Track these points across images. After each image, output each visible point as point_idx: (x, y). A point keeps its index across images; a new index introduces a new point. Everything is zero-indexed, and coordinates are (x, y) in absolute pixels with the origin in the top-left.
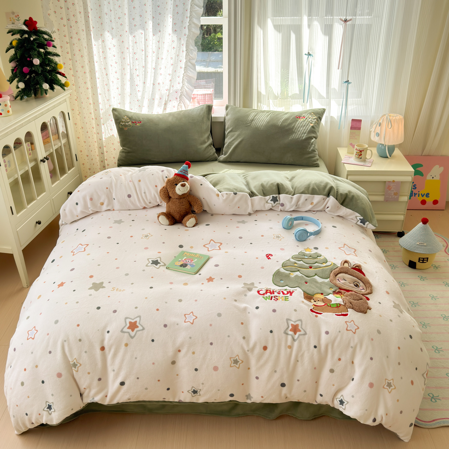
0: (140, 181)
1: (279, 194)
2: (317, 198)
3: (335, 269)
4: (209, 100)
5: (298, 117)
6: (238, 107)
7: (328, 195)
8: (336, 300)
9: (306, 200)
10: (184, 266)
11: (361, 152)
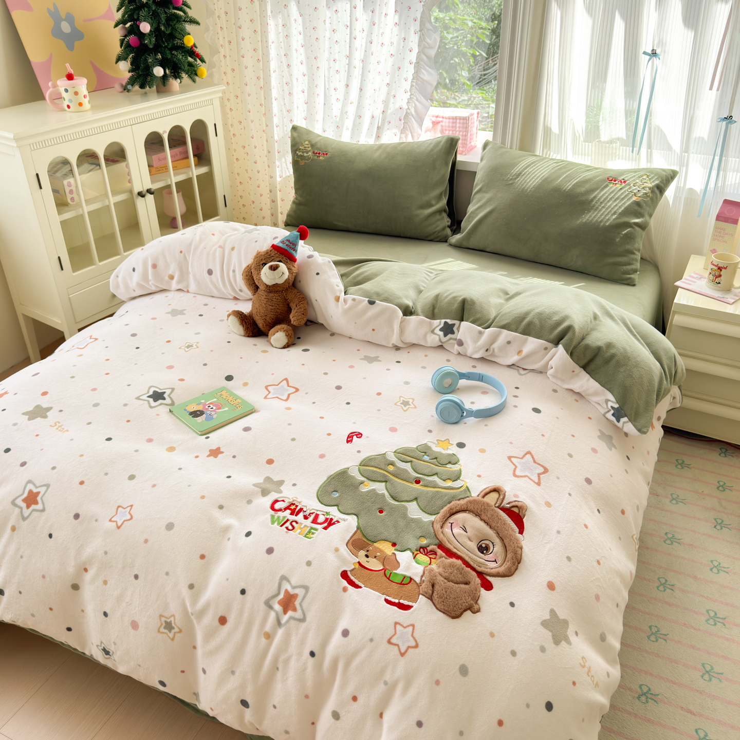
0: (233, 249)
1: (462, 320)
2: (532, 344)
3: (459, 500)
4: (461, 129)
5: (612, 180)
6: (509, 147)
7: (556, 342)
8: (408, 568)
9: (509, 343)
10: (196, 414)
11: (721, 270)
